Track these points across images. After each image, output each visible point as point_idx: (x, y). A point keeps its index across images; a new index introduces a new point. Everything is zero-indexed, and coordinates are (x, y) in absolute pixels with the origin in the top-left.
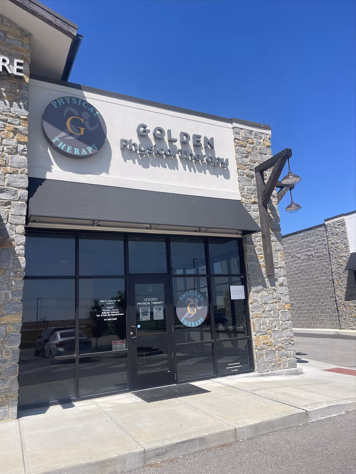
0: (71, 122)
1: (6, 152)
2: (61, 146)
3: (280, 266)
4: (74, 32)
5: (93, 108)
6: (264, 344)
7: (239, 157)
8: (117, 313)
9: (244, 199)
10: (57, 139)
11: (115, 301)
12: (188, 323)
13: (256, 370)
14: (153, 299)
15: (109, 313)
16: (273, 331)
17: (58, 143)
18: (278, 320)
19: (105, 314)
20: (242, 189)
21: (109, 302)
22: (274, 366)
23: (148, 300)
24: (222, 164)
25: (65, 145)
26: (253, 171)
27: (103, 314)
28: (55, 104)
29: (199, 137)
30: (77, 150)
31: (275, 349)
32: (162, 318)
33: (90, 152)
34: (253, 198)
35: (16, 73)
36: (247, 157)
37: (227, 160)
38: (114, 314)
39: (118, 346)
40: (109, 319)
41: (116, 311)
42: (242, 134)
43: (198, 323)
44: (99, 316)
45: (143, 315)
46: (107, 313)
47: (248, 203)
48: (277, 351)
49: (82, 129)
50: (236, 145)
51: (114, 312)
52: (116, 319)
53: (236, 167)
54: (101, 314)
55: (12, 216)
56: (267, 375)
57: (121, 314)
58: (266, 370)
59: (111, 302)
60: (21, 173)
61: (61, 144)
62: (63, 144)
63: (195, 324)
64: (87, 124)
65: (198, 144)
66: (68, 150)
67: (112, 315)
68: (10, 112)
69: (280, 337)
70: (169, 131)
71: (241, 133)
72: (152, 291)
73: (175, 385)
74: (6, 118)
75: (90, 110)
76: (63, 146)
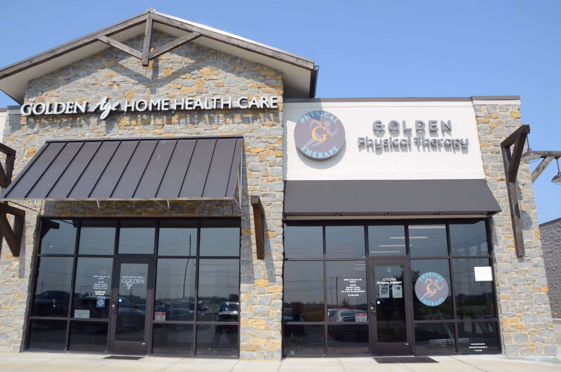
0: (316, 131)
1: (268, 166)
2: (308, 153)
3: (534, 246)
4: (311, 66)
5: (333, 116)
6: (512, 326)
7: (482, 134)
8: (359, 290)
9: (488, 178)
10: (305, 148)
11: (357, 280)
12: (427, 302)
13: (503, 353)
14: (392, 279)
15: (352, 289)
16: (525, 314)
17: (306, 150)
18: (532, 303)
19: (348, 291)
20: (485, 168)
21: (351, 281)
22: (525, 351)
23: (387, 280)
24: (462, 144)
25: (311, 151)
26: (499, 146)
27: (347, 291)
28: (302, 120)
29: (435, 122)
30: (321, 154)
31: (526, 333)
32: (401, 296)
33: (332, 154)
34: (499, 175)
35: (272, 107)
36: (490, 133)
37: (467, 140)
38: (356, 290)
39: (361, 318)
40: (352, 295)
41: (358, 289)
42: (484, 111)
43: (438, 302)
44: (343, 292)
45: (382, 293)
46: (350, 290)
47: (493, 182)
48: (529, 336)
49: (325, 136)
50: (477, 123)
51: (356, 289)
52: (358, 295)
53: (479, 145)
54: (345, 290)
55: (273, 213)
56: (515, 359)
57: (362, 291)
58: (515, 354)
59: (353, 281)
60: (279, 180)
61: (308, 151)
62: (310, 151)
63: (435, 304)
64: (328, 131)
65: (434, 129)
66: (314, 156)
67: (354, 291)
68: (270, 135)
69: (533, 322)
70: (404, 122)
71: (482, 110)
72: (391, 271)
73: (413, 356)
74: (267, 140)
75: (331, 118)
76: (310, 153)
